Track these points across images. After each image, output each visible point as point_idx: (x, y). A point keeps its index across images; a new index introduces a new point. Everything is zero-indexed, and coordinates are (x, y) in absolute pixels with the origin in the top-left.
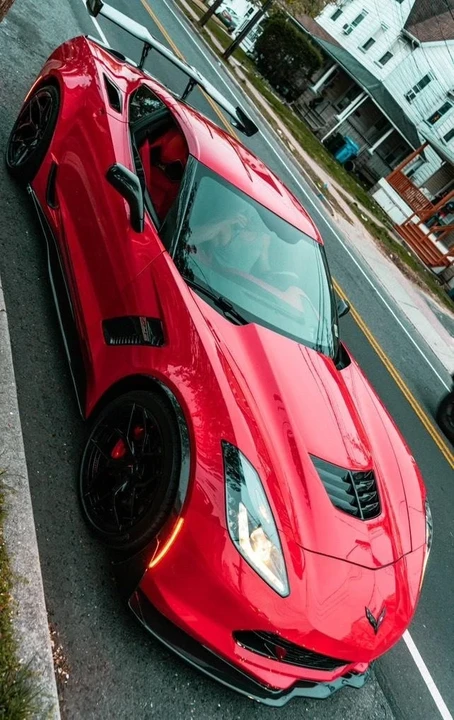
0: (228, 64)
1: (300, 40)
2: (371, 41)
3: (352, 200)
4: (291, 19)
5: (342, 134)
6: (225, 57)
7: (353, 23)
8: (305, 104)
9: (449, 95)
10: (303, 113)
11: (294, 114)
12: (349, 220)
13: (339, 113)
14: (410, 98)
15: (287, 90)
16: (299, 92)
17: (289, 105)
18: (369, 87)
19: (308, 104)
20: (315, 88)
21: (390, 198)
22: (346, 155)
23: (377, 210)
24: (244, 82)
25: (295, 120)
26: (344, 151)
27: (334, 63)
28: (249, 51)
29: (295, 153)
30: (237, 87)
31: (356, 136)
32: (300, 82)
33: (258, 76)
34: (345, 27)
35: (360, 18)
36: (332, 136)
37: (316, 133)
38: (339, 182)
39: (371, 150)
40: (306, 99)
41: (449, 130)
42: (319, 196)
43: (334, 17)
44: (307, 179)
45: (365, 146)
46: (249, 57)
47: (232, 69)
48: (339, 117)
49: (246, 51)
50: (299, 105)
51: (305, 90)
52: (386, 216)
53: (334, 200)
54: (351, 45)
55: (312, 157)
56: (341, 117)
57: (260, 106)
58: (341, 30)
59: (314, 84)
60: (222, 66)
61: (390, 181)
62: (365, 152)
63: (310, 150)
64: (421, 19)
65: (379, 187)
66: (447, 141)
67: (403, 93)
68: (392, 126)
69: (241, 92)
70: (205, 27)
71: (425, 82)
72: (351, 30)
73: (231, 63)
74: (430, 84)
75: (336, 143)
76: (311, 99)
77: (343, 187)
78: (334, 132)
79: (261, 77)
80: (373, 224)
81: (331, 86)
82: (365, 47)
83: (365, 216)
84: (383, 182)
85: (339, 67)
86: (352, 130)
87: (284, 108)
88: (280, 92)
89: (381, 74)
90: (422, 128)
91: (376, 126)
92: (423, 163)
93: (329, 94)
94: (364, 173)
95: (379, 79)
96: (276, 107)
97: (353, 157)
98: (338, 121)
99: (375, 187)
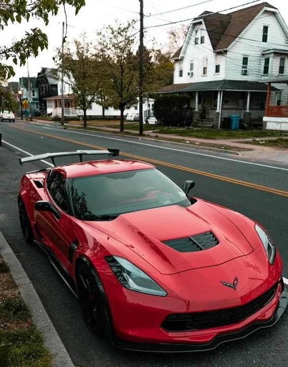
0: (145, 135)
1: (171, 98)
2: (205, 69)
3: (251, 140)
4: (163, 94)
5: (226, 116)
6: (141, 134)
7: (191, 69)
8: (198, 120)
9: (263, 55)
10: (200, 125)
11: (195, 129)
12: (250, 150)
13: (216, 109)
14: (245, 73)
15: (185, 122)
16: (191, 118)
17: (191, 127)
18: (219, 87)
19: (199, 119)
20: (196, 110)
21: (276, 122)
22: (236, 124)
23: (272, 133)
24: (157, 136)
25: (197, 131)
26: (234, 123)
27: (196, 92)
28: (156, 122)
29: (201, 144)
30: (155, 141)
31: (234, 111)
32: (188, 114)
33: (165, 128)
34: (189, 74)
35: (192, 65)
36: (221, 122)
37: (213, 127)
38: (239, 138)
39: (248, 111)
40: (196, 118)
41: (278, 68)
42: (225, 152)
43: (181, 75)
44: (214, 150)
45: (242, 112)
46: (157, 124)
47: (148, 136)
48: (218, 111)
49: (154, 123)
50: (196, 123)
51: (193, 114)
52: (282, 131)
53: (236, 148)
54: (198, 78)
55: (214, 139)
56: (218, 110)
57: (171, 140)
58: (189, 77)
59: (195, 109)
60: (142, 139)
61: (268, 115)
62: (245, 114)
63: (212, 137)
64: (218, 40)
65: (266, 122)
66: (283, 73)
67: (240, 74)
68: (247, 92)
69: (157, 141)
70: (125, 130)
71: (245, 60)
72: (192, 74)
73: (146, 134)
74: (249, 59)
75: (227, 123)
76: (198, 115)
77: (243, 138)
78: (221, 119)
79: (167, 127)
80: (270, 141)
81: (204, 102)
82: (204, 73)
83: (262, 141)
84: (265, 119)
85: (199, 92)
86: (229, 111)
87: (188, 130)
88: (182, 125)
89: (221, 76)
90: (265, 79)
91: (241, 99)
92: (281, 92)
93: (206, 106)
94: (254, 123)
95: (222, 79)
96: (181, 134)
97: (241, 121)
98: (219, 113)
99: (264, 124)
